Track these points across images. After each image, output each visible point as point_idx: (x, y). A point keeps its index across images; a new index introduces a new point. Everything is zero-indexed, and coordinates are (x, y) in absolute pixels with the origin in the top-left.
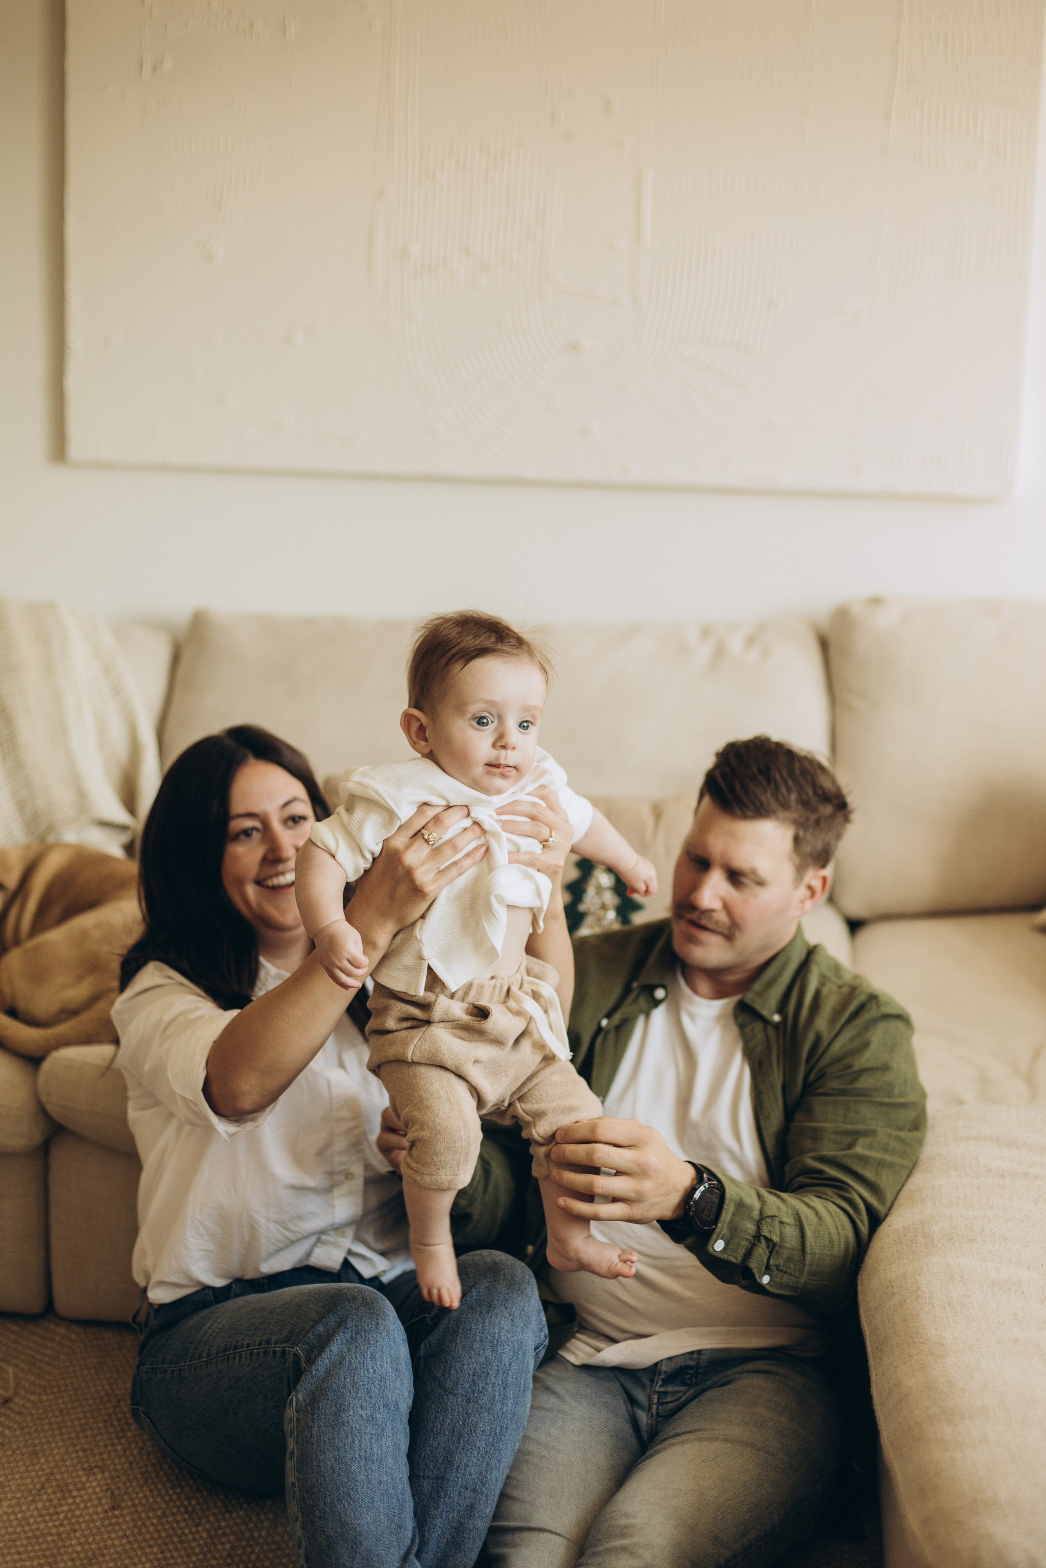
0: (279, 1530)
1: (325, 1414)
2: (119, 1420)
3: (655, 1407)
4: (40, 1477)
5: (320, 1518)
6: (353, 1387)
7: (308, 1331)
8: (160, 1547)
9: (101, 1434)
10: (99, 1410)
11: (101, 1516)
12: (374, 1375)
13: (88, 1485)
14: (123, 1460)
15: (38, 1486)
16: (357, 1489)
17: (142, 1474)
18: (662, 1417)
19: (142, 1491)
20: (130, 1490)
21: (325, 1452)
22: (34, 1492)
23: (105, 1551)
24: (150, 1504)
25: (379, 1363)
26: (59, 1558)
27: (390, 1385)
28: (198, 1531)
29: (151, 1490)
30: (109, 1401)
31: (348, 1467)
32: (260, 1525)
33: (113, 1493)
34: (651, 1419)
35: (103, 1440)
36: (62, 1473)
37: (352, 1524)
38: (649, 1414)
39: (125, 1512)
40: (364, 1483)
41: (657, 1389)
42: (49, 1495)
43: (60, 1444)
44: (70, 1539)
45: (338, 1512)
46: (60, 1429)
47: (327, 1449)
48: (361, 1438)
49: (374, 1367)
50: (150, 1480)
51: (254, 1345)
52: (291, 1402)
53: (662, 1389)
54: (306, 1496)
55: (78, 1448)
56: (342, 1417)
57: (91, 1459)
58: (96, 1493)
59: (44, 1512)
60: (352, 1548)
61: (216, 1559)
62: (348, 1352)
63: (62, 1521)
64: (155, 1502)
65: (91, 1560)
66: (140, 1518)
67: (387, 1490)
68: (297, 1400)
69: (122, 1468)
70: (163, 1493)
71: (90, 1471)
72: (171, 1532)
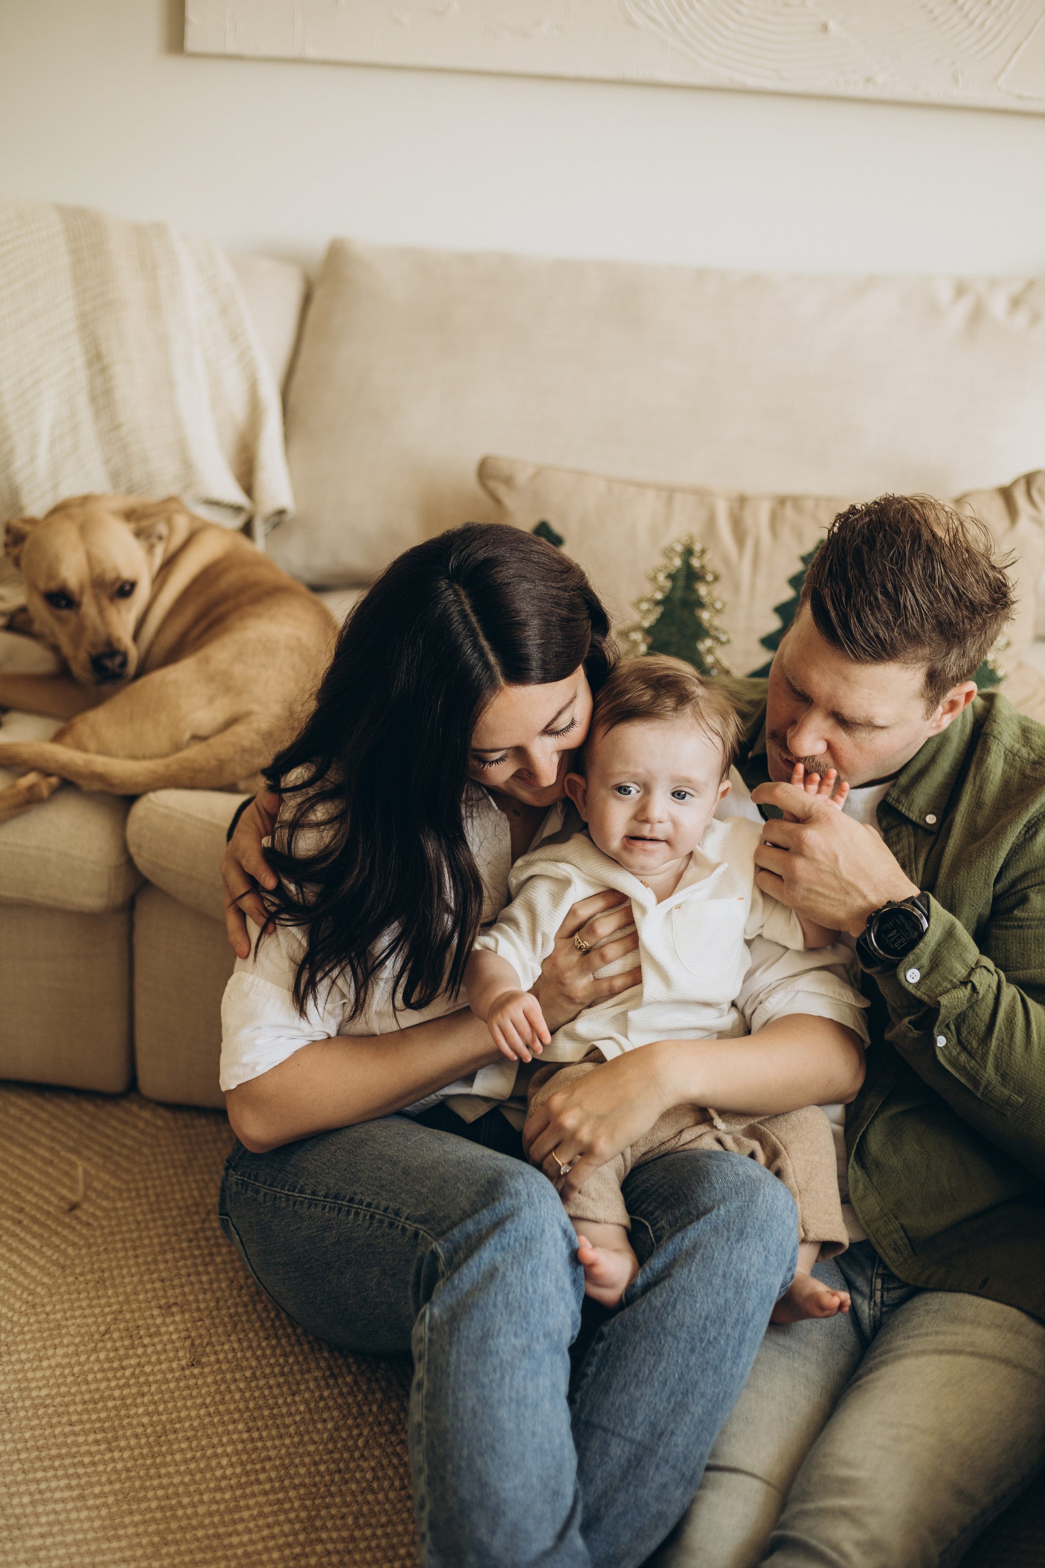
1: (468, 1338)
2: (207, 1239)
3: (878, 1294)
4: (105, 1315)
5: (453, 1474)
7: (454, 1225)
8: (247, 1423)
9: (184, 1258)
10: (184, 1224)
11: (177, 1374)
13: (163, 1330)
14: (208, 1296)
15: (102, 1328)
17: (231, 1316)
18: (887, 1306)
19: (229, 1341)
20: (214, 1340)
22: (97, 1337)
23: (178, 1426)
24: (237, 1360)
26: (120, 1433)
28: (294, 1402)
29: (239, 1341)
30: (197, 1213)
32: (370, 1397)
33: (193, 1344)
34: (874, 1310)
35: (185, 1266)
36: (132, 1311)
37: (494, 1487)
38: (872, 1303)
39: (206, 1370)
40: (514, 1435)
41: (880, 1271)
42: (114, 1342)
43: (133, 1270)
44: (136, 1406)
46: (135, 1248)
50: (239, 1326)
52: (422, 1316)
55: (155, 1276)
57: (170, 1293)
58: (173, 1342)
59: (106, 1366)
60: (493, 1518)
61: (315, 1443)
62: (503, 1262)
63: (128, 1379)
64: (244, 1357)
65: (160, 1437)
66: (224, 1380)
67: (541, 1444)
68: (431, 1315)
69: (207, 1308)
70: (254, 1344)
71: (167, 1309)
72: (261, 1402)
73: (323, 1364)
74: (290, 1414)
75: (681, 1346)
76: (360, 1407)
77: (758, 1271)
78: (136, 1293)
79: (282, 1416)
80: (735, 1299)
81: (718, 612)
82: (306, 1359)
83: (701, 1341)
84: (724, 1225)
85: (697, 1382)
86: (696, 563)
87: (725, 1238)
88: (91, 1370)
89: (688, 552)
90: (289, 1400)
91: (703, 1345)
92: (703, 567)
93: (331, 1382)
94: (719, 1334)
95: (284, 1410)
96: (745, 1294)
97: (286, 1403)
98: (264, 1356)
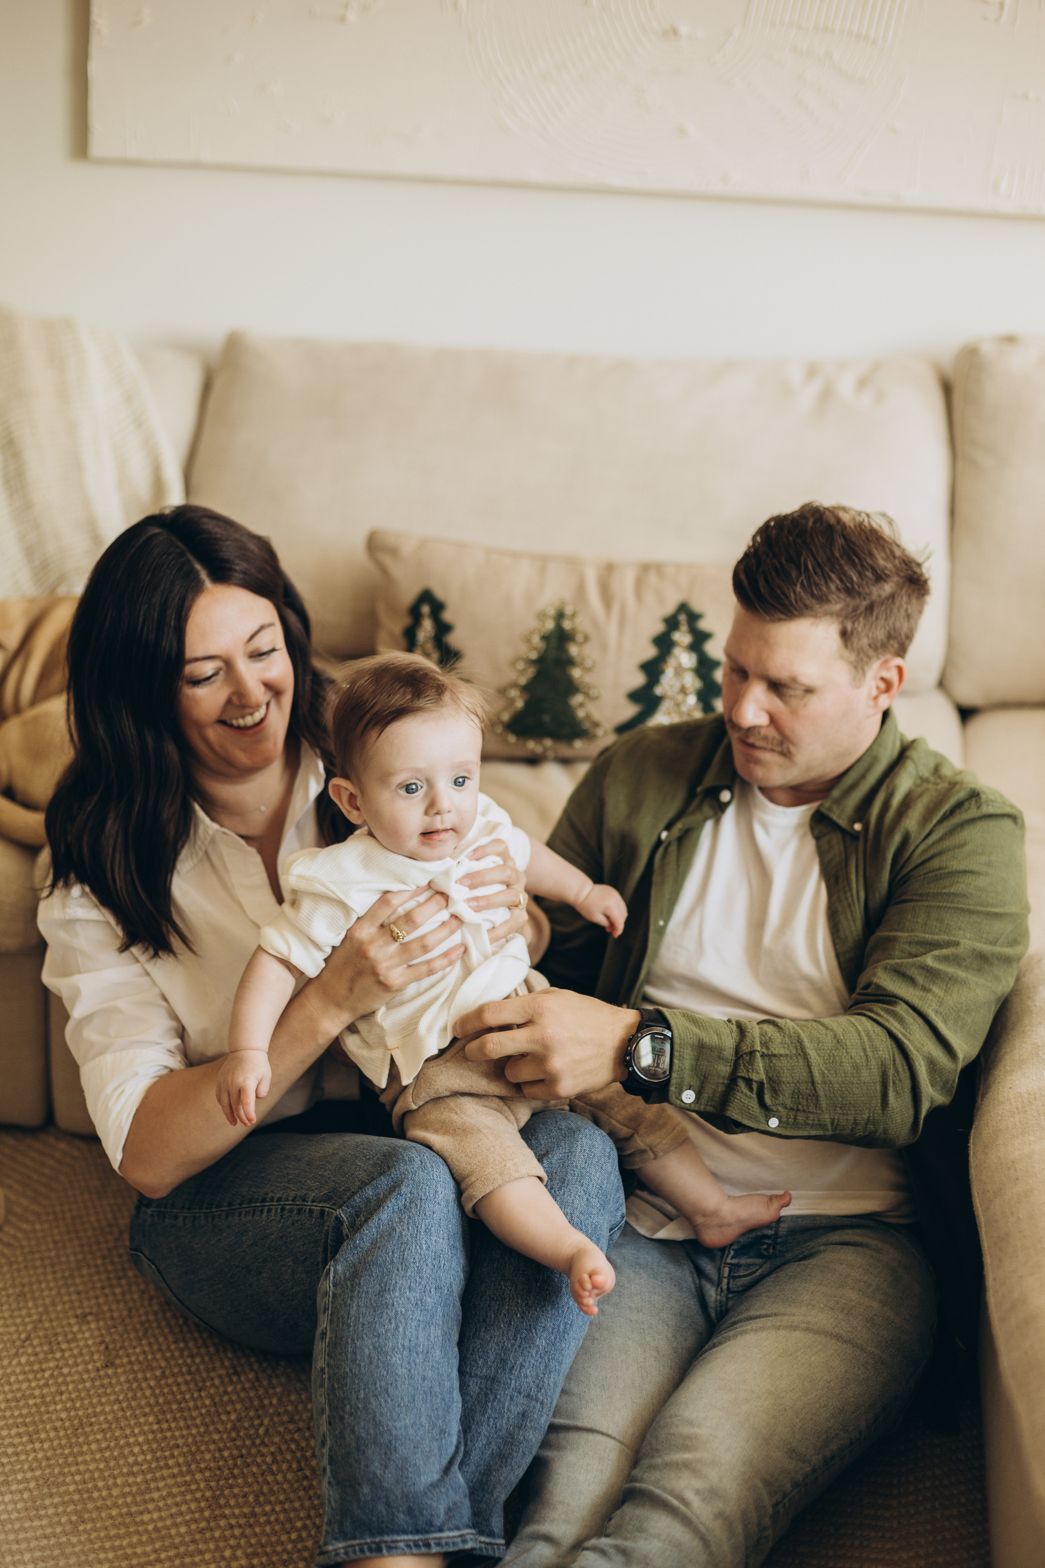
0: (293, 1397)
1: (367, 1292)
3: (725, 1281)
4: (25, 1324)
5: (351, 1414)
6: (402, 1264)
7: (354, 1193)
8: (157, 1416)
9: (98, 1273)
10: (98, 1243)
11: (93, 1375)
12: (427, 1252)
13: (79, 1336)
14: (121, 1306)
15: (23, 1336)
16: (396, 1385)
17: (142, 1323)
18: (733, 1292)
19: (140, 1345)
20: (126, 1344)
21: (363, 1337)
22: (18, 1343)
23: (93, 1420)
24: (148, 1361)
25: (434, 1238)
26: (41, 1427)
27: (444, 1265)
28: (201, 1396)
29: (150, 1345)
30: (111, 1233)
31: (389, 1358)
32: (271, 1391)
33: (107, 1348)
34: (720, 1295)
35: (100, 1280)
36: (51, 1321)
37: (387, 1426)
38: (719, 1289)
39: (120, 1370)
40: (405, 1379)
41: (729, 1261)
42: (35, 1347)
43: (52, 1284)
44: (55, 1403)
45: (373, 1410)
46: (53, 1265)
47: (366, 1334)
48: (406, 1325)
49: (428, 1242)
50: (150, 1332)
51: (287, 1200)
52: (328, 1273)
53: (734, 1261)
54: (336, 1386)
55: (72, 1289)
56: (386, 1299)
57: (86, 1304)
58: (88, 1346)
59: (27, 1368)
60: (386, 1454)
61: (220, 1432)
62: (400, 1222)
63: (48, 1380)
64: (154, 1359)
65: (77, 1430)
66: (135, 1379)
67: (431, 1387)
68: (335, 1271)
69: (120, 1317)
70: (164, 1347)
71: (83, 1318)
72: (170, 1397)
73: (227, 1363)
74: (197, 1408)
76: (260, 1399)
78: (54, 1304)
79: (189, 1409)
81: (588, 670)
82: (211, 1359)
86: (567, 625)
88: (13, 1373)
89: (560, 616)
90: (196, 1395)
92: (573, 629)
93: (235, 1379)
95: (191, 1404)
97: (193, 1398)
98: (173, 1357)
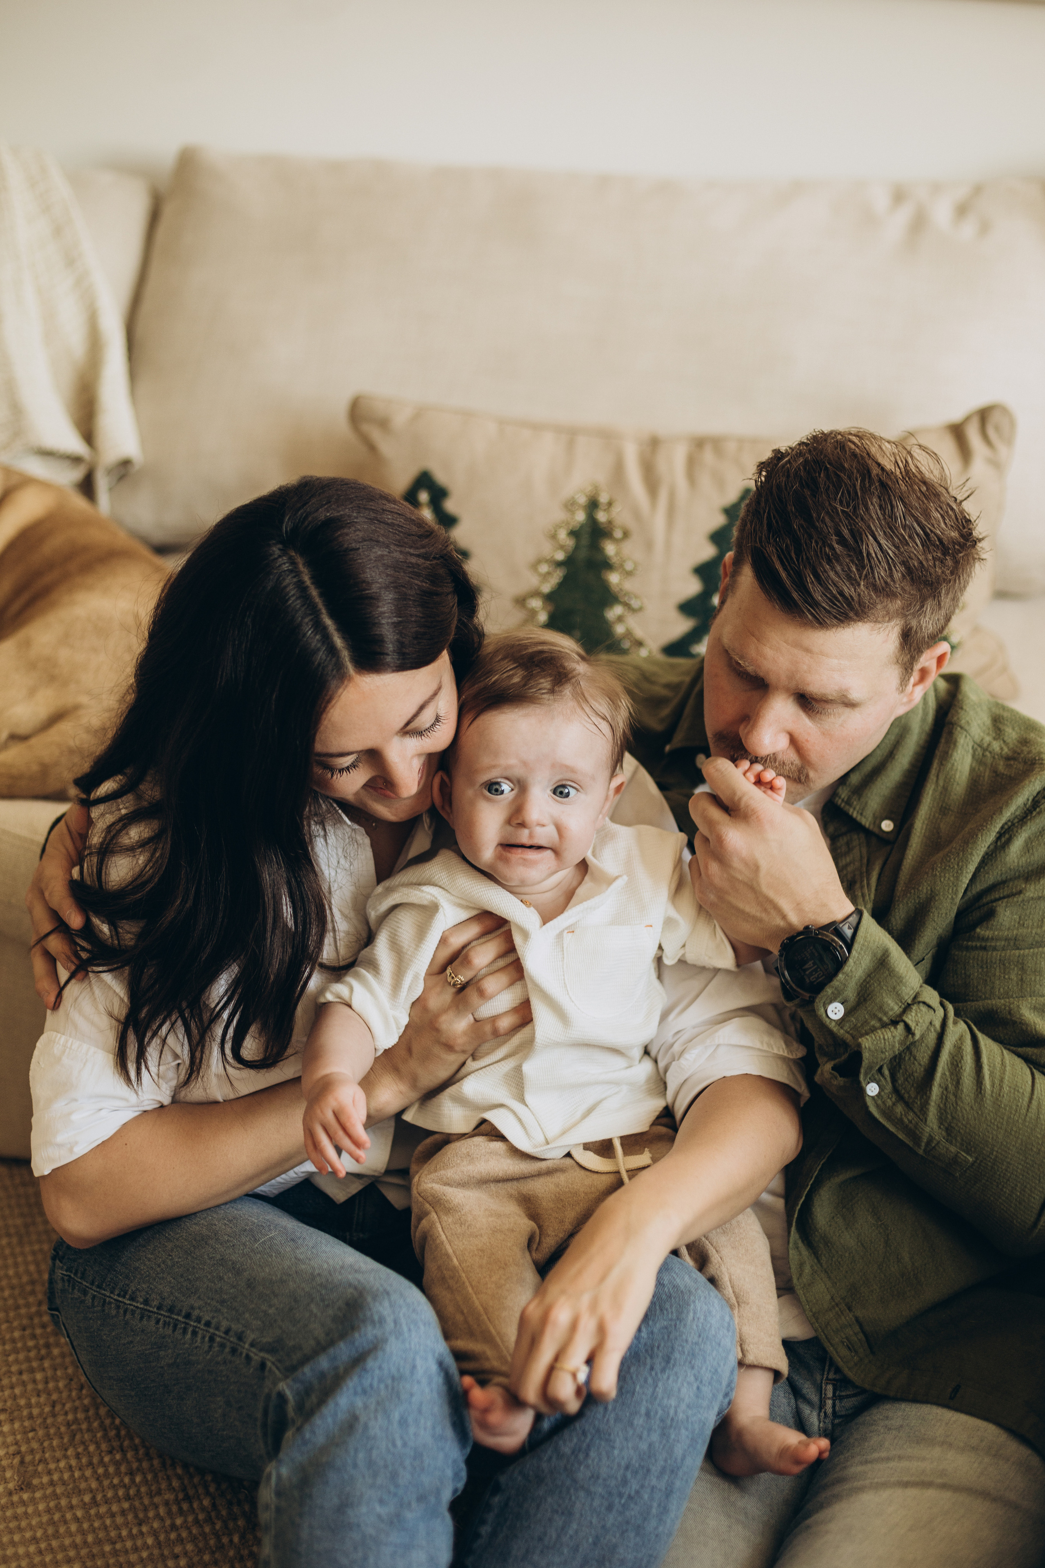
3: (829, 1402)
8: (84, 1563)
9: (16, 1351)
10: (17, 1307)
14: (43, 1399)
17: (68, 1425)
19: (66, 1457)
24: (74, 1481)
29: (78, 1456)
30: (33, 1292)
33: (22, 1462)
34: (824, 1421)
35: (17, 1361)
38: (822, 1414)
39: (38, 1495)
50: (78, 1437)
52: (269, 1478)
64: (83, 1477)
66: (58, 1508)
68: (279, 1476)
69: (41, 1414)
70: (95, 1460)
72: (101, 1535)
73: (175, 1483)
74: (136, 1549)
75: (596, 1503)
76: (218, 1537)
77: (688, 1406)
79: (126, 1552)
80: (661, 1442)
81: (629, 574)
82: (155, 1476)
83: (621, 1495)
84: (646, 1351)
85: (615, 1546)
86: (601, 517)
87: (648, 1367)
89: (593, 505)
90: (135, 1531)
91: (623, 1501)
92: (610, 522)
93: (185, 1506)
94: (642, 1486)
95: (129, 1544)
96: (673, 1436)
97: (131, 1536)
98: (106, 1474)
